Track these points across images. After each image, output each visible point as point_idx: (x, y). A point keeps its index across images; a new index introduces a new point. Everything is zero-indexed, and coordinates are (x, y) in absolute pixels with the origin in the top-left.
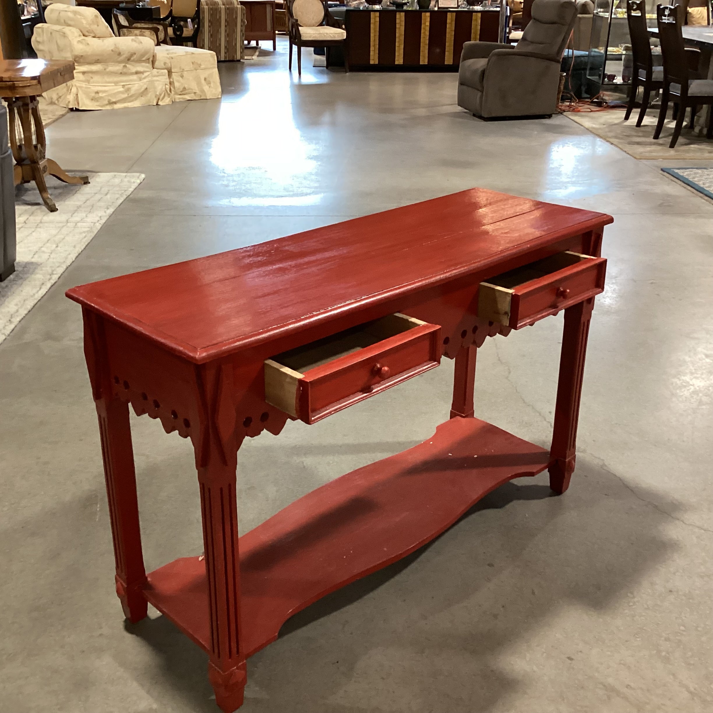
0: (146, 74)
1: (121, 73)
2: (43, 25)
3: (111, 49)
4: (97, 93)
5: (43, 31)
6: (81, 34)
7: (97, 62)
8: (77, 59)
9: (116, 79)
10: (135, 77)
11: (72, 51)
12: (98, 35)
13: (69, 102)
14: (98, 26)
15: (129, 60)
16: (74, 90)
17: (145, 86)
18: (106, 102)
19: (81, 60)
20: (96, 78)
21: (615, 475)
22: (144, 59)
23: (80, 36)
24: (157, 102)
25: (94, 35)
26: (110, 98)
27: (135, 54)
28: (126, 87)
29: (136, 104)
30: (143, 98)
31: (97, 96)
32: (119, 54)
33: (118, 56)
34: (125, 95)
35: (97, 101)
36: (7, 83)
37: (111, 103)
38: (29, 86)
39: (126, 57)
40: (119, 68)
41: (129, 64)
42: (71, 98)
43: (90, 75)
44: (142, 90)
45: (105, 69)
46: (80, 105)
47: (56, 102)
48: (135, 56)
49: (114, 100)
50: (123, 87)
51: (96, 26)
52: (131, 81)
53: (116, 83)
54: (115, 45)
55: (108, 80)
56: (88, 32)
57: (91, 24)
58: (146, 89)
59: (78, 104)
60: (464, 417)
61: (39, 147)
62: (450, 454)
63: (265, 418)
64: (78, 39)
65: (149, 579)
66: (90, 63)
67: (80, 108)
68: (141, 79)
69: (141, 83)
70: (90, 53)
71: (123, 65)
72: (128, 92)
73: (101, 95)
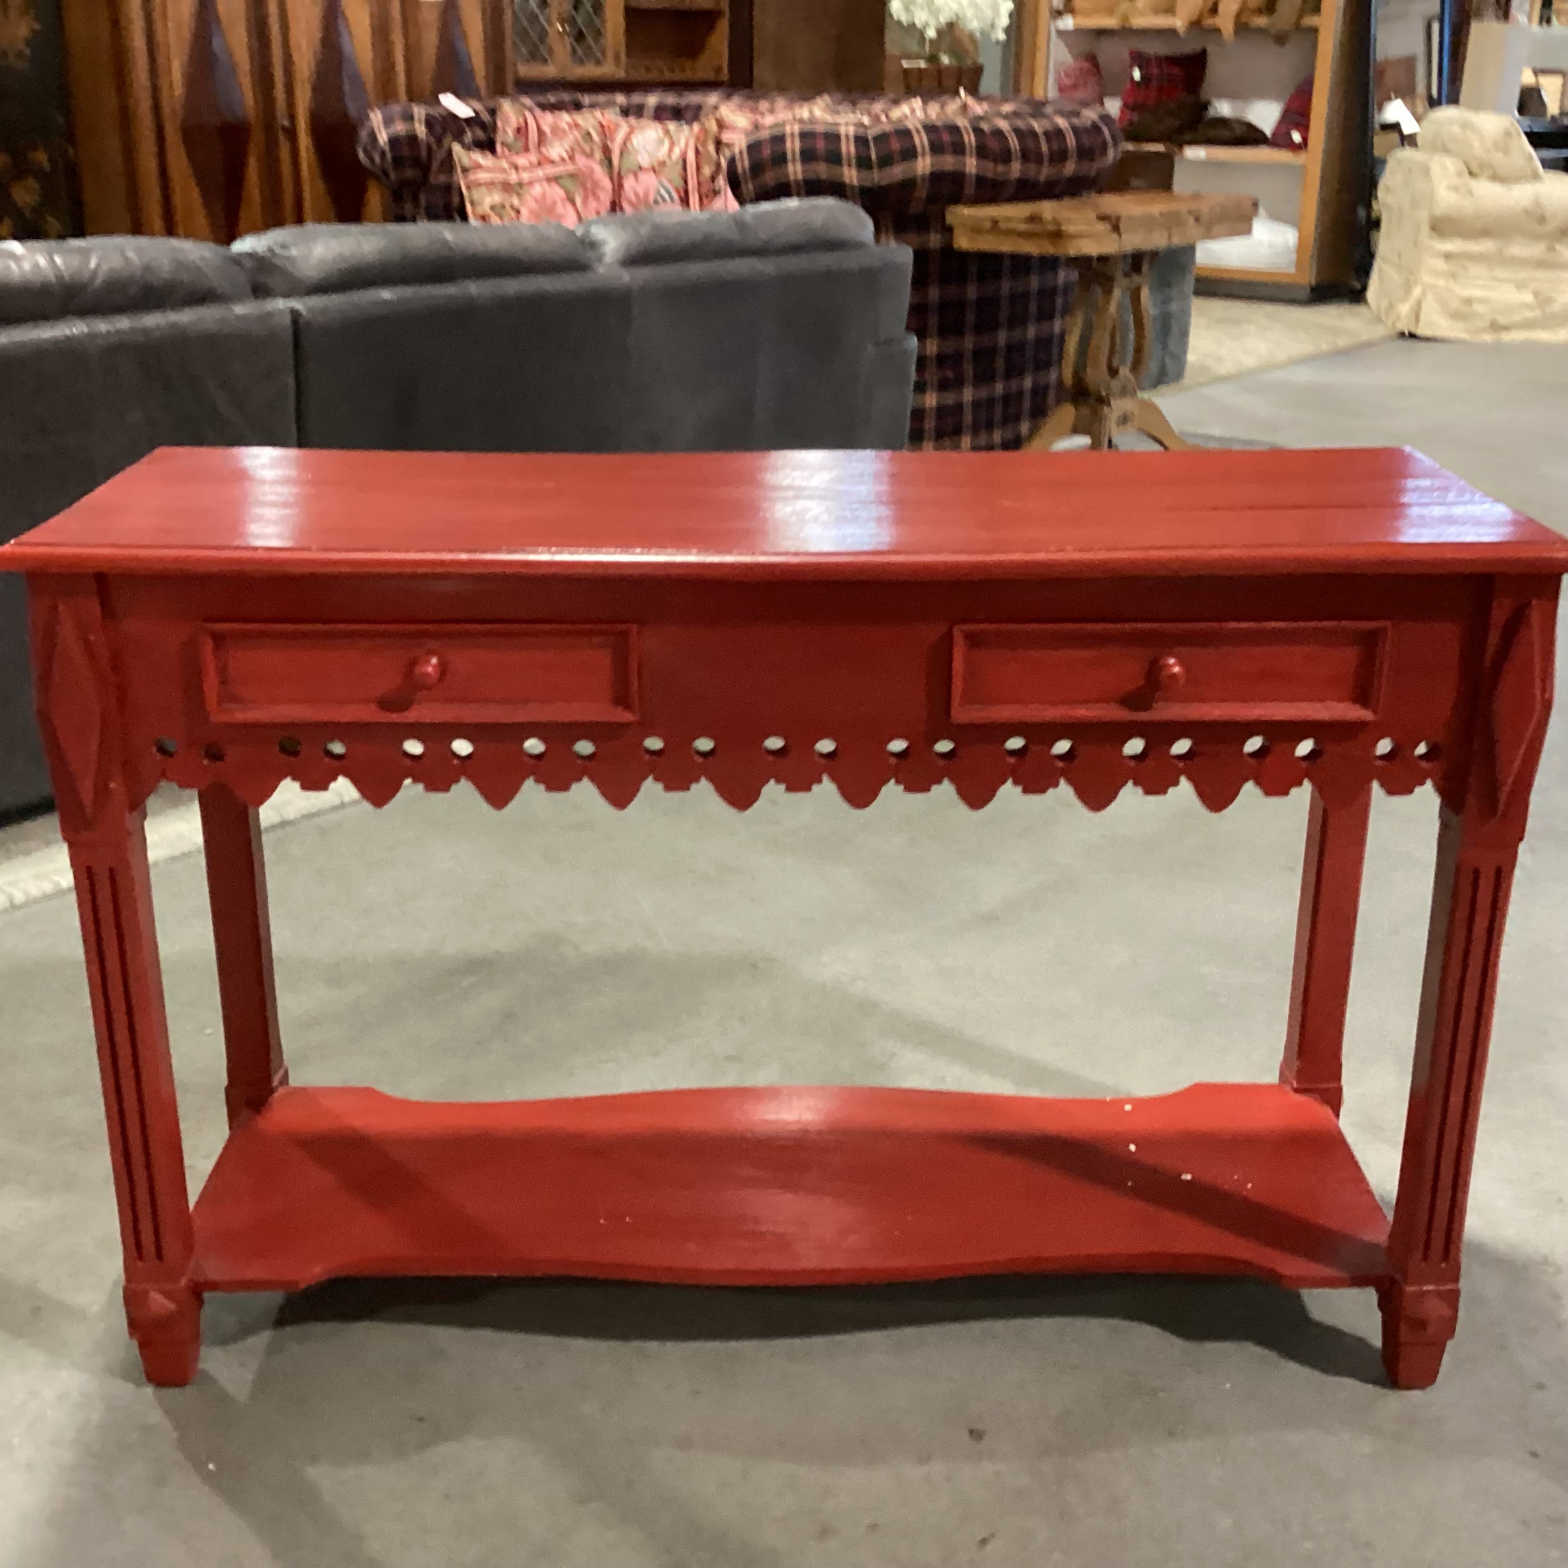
1: (1538, 263)
3: (1523, 206)
4: (1469, 301)
6: (1465, 171)
7: (1485, 233)
8: (1438, 225)
11: (1431, 207)
12: (1502, 175)
13: (1399, 317)
14: (1506, 154)
15: (1563, 233)
16: (1417, 292)
18: (1485, 325)
19: (1449, 229)
20: (1475, 269)
23: (1460, 175)
25: (1491, 174)
26: (1496, 316)
31: (1466, 309)
32: (1542, 219)
33: (1538, 225)
34: (1537, 313)
35: (1465, 319)
36: (1049, 226)
37: (1495, 327)
38: (1090, 234)
39: (1558, 228)
40: (1534, 250)
41: (1563, 244)
42: (1405, 309)
43: (1463, 262)
45: (1500, 252)
46: (1421, 324)
49: (1502, 320)
50: (1533, 295)
51: (1501, 155)
52: (1560, 282)
53: (1520, 286)
54: (1536, 198)
55: (1501, 275)
56: (1480, 166)
57: (1490, 151)
59: (1418, 321)
60: (1297, 1091)
61: (1125, 371)
62: (1132, 1148)
63: (216, 755)
64: (1456, 181)
65: (276, 1095)
66: (1468, 236)
67: (1419, 333)
70: (1469, 213)
71: (1547, 244)
72: (1546, 308)
73: (1476, 307)
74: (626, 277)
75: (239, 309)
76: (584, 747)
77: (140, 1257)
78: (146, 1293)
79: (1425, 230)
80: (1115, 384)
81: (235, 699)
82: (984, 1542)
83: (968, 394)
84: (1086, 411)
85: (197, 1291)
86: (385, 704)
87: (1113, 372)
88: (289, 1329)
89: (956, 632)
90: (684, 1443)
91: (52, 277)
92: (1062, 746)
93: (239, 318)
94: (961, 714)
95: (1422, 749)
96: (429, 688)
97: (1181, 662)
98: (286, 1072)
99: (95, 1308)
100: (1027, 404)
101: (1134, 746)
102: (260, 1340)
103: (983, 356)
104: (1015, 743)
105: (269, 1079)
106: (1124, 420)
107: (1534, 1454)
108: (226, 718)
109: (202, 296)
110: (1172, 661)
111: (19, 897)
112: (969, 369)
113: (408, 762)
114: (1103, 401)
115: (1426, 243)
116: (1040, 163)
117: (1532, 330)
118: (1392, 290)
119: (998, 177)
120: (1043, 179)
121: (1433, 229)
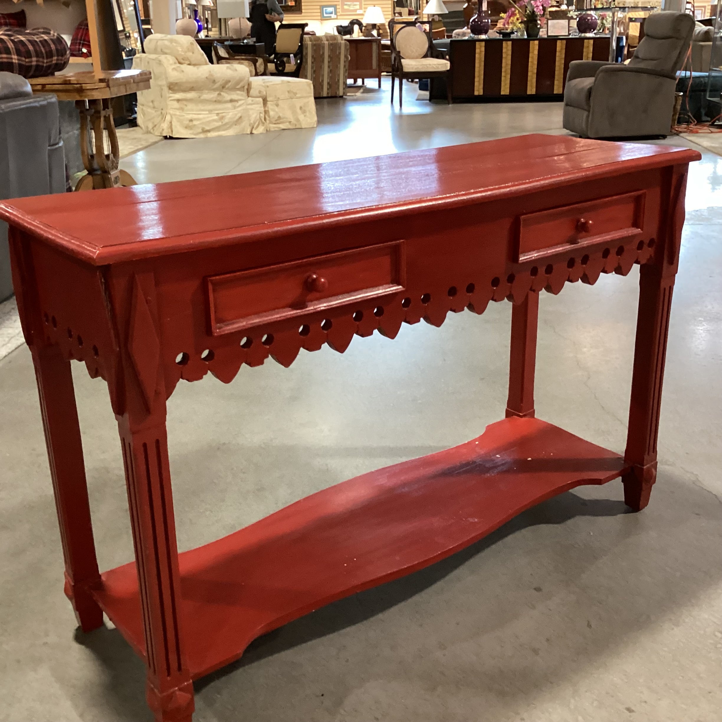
0: (240, 103)
1: (215, 101)
2: (141, 56)
3: (205, 76)
4: (191, 121)
5: (141, 61)
6: (177, 62)
7: (192, 89)
8: (172, 87)
9: (211, 107)
10: (229, 105)
11: (167, 78)
12: (193, 63)
13: (163, 130)
14: (193, 53)
15: (223, 87)
16: (168, 118)
17: (239, 115)
18: (200, 130)
19: (176, 88)
20: (190, 106)
21: (711, 492)
22: (238, 87)
23: (175, 63)
24: (252, 131)
25: (189, 63)
26: (204, 126)
27: (230, 81)
28: (221, 115)
29: (230, 132)
30: (237, 127)
31: (191, 124)
32: (214, 82)
33: (213, 84)
34: (220, 124)
35: (191, 129)
36: (75, 85)
37: (205, 131)
38: (97, 89)
39: (221, 85)
40: (213, 95)
41: (224, 92)
42: (165, 125)
43: (185, 103)
44: (237, 117)
45: (199, 97)
46: (174, 133)
47: (152, 131)
48: (230, 84)
49: (207, 128)
50: (217, 116)
51: (191, 54)
52: (225, 109)
53: (210, 111)
54: (210, 72)
55: (203, 108)
56: (183, 59)
57: (186, 52)
58: (241, 117)
59: (172, 131)
60: (515, 418)
62: (498, 456)
63: (209, 357)
64: (173, 66)
66: (184, 91)
67: (174, 136)
68: (235, 108)
69: (235, 111)
70: (184, 80)
71: (218, 92)
72: (223, 121)
73: (195, 123)
77: (169, 674)
79: (166, 89)
80: (110, 164)
84: (97, 178)
86: (293, 307)
87: (107, 157)
106: (116, 180)
107: (697, 514)
113: (302, 337)
114: (107, 172)
115: (168, 95)
116: (43, 58)
117: (219, 131)
118: (154, 118)
119: (27, 64)
120: (45, 65)
121: (170, 88)
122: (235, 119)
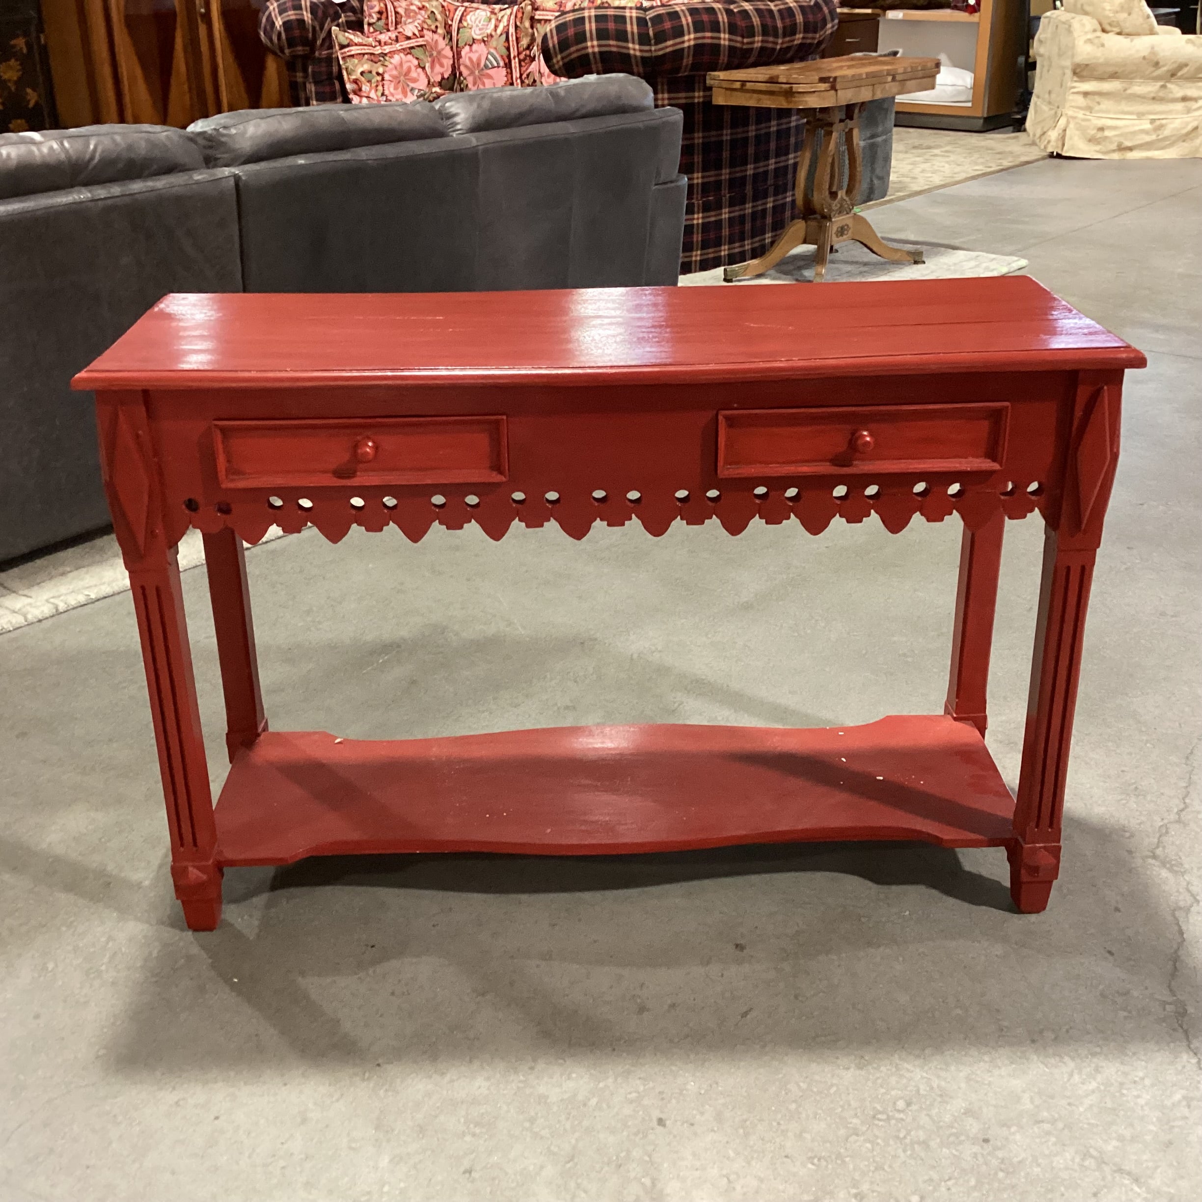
1: (1154, 98)
2: (1056, 13)
3: (1142, 54)
4: (1101, 129)
6: (1099, 28)
7: (1114, 76)
8: (1078, 71)
9: (1143, 108)
10: (1179, 106)
11: (1073, 56)
12: (1126, 31)
13: (1049, 142)
14: (1130, 14)
15: (1173, 75)
16: (1062, 122)
17: (1195, 124)
18: (1114, 146)
19: (1085, 73)
20: (1106, 104)
23: (1095, 31)
25: (1119, 30)
26: (1121, 139)
27: (1186, 65)
28: (1158, 123)
29: (1170, 153)
30: (1185, 144)
31: (1100, 135)
32: (1157, 64)
33: (1153, 69)
34: (1154, 137)
35: (1099, 143)
36: (783, 86)
37: (1121, 148)
38: (814, 92)
39: (1168, 71)
40: (1151, 88)
41: (1172, 83)
42: (1053, 135)
43: (1097, 98)
44: (1190, 128)
45: (1125, 90)
46: (1065, 148)
48: (1185, 70)
49: (1128, 144)
50: (1151, 123)
51: (1125, 15)
52: (1170, 112)
53: (1140, 115)
54: (1153, 48)
55: (1127, 109)
56: (1110, 24)
57: (1117, 12)
58: (1196, 128)
59: (1063, 145)
60: (955, 719)
61: (841, 194)
62: (844, 760)
63: (226, 510)
64: (1090, 36)
65: (262, 737)
66: (1101, 79)
67: (1064, 154)
68: (1189, 111)
69: (1187, 118)
70: (1101, 60)
71: (1161, 83)
72: (1159, 132)
73: (1107, 133)
74: (474, 140)
75: (197, 177)
76: (472, 500)
77: (182, 845)
78: (186, 868)
79: (1069, 73)
80: (835, 205)
81: (238, 472)
82: (745, 1015)
83: (725, 214)
84: (813, 224)
85: (219, 867)
86: (339, 474)
87: (833, 195)
88: (279, 892)
89: (720, 418)
90: (547, 957)
91: (63, 156)
92: (792, 492)
93: (197, 183)
94: (725, 471)
95: (1034, 486)
96: (369, 461)
97: (871, 435)
98: (266, 722)
99: (147, 883)
100: (769, 220)
101: (840, 491)
102: (260, 900)
103: (736, 184)
104: (761, 490)
105: (256, 727)
106: (842, 231)
107: (1110, 952)
108: (231, 485)
109: (170, 168)
110: (865, 433)
111: (62, 607)
112: (726, 195)
113: (354, 512)
114: (827, 218)
115: (1070, 84)
116: (776, 36)
117: (1149, 150)
118: (1044, 120)
119: (745, 47)
120: (778, 47)
121: (1075, 73)
122: (1184, 131)
